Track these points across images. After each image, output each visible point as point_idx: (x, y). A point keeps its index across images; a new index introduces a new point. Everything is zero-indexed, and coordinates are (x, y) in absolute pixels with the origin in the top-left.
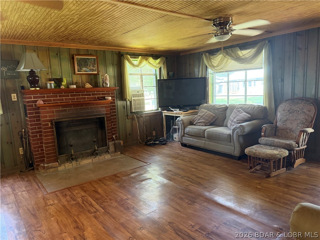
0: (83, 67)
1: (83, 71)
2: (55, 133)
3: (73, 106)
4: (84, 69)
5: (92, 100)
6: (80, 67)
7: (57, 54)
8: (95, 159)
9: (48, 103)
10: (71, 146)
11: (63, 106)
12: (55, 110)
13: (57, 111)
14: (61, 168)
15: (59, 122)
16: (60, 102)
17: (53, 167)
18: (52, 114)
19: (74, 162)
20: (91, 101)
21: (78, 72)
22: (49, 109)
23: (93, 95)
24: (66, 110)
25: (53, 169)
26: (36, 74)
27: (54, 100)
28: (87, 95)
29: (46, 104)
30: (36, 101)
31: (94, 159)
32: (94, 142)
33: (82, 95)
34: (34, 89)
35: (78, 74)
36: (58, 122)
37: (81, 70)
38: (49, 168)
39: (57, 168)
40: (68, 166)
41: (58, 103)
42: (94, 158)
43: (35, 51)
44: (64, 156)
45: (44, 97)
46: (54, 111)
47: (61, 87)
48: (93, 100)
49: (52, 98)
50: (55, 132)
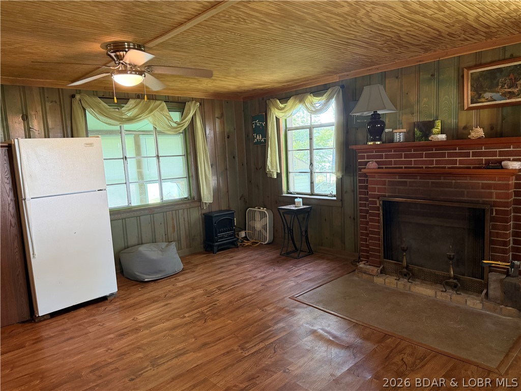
0: (485, 91)
1: (483, 100)
2: (382, 219)
3: (419, 177)
4: (488, 95)
5: (472, 166)
6: (478, 93)
7: (433, 75)
8: (444, 294)
9: (386, 168)
10: (404, 250)
11: (402, 175)
12: (389, 181)
13: (391, 183)
14: (379, 280)
15: (390, 202)
16: (405, 168)
17: (367, 273)
18: (383, 186)
19: (403, 281)
20: (469, 168)
21: (472, 103)
22: (379, 178)
23: (474, 154)
24: (406, 182)
25: (367, 276)
26: (381, 119)
27: (396, 163)
28: (460, 155)
29: (382, 168)
30: (366, 163)
31: (439, 293)
32: (450, 258)
33: (450, 155)
34: (371, 143)
35: (470, 109)
36: (388, 201)
37: (479, 98)
38: (361, 272)
39: (372, 277)
40: (390, 281)
41: (402, 168)
42: (442, 291)
43: (397, 78)
44: (390, 262)
45: (381, 157)
46: (387, 182)
47: (430, 138)
48: (474, 168)
49: (393, 160)
50: (382, 217)
